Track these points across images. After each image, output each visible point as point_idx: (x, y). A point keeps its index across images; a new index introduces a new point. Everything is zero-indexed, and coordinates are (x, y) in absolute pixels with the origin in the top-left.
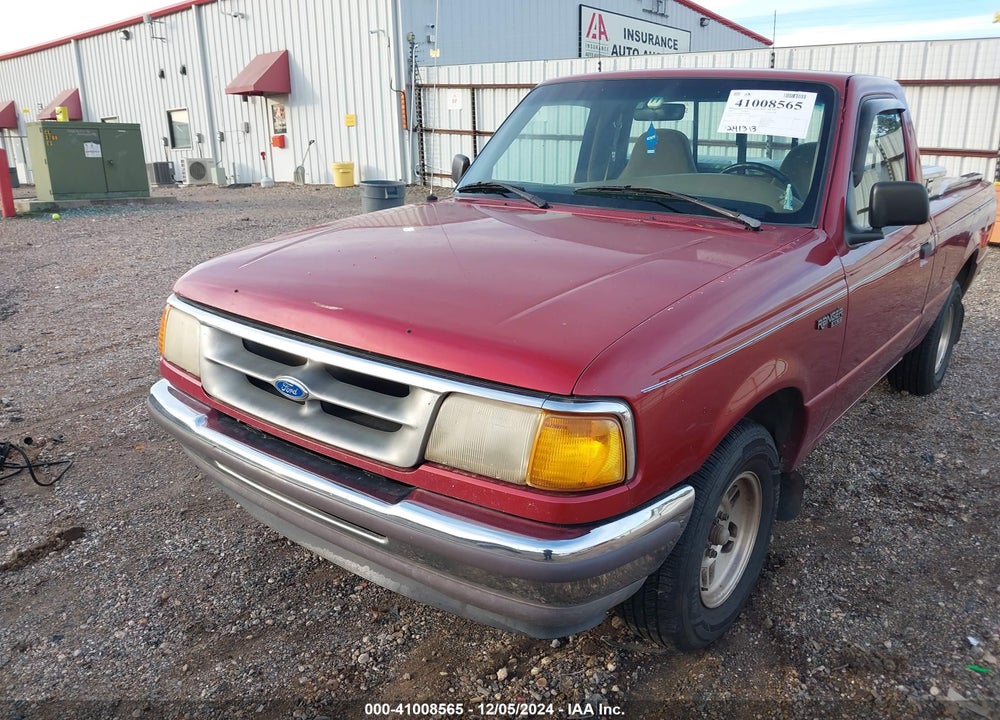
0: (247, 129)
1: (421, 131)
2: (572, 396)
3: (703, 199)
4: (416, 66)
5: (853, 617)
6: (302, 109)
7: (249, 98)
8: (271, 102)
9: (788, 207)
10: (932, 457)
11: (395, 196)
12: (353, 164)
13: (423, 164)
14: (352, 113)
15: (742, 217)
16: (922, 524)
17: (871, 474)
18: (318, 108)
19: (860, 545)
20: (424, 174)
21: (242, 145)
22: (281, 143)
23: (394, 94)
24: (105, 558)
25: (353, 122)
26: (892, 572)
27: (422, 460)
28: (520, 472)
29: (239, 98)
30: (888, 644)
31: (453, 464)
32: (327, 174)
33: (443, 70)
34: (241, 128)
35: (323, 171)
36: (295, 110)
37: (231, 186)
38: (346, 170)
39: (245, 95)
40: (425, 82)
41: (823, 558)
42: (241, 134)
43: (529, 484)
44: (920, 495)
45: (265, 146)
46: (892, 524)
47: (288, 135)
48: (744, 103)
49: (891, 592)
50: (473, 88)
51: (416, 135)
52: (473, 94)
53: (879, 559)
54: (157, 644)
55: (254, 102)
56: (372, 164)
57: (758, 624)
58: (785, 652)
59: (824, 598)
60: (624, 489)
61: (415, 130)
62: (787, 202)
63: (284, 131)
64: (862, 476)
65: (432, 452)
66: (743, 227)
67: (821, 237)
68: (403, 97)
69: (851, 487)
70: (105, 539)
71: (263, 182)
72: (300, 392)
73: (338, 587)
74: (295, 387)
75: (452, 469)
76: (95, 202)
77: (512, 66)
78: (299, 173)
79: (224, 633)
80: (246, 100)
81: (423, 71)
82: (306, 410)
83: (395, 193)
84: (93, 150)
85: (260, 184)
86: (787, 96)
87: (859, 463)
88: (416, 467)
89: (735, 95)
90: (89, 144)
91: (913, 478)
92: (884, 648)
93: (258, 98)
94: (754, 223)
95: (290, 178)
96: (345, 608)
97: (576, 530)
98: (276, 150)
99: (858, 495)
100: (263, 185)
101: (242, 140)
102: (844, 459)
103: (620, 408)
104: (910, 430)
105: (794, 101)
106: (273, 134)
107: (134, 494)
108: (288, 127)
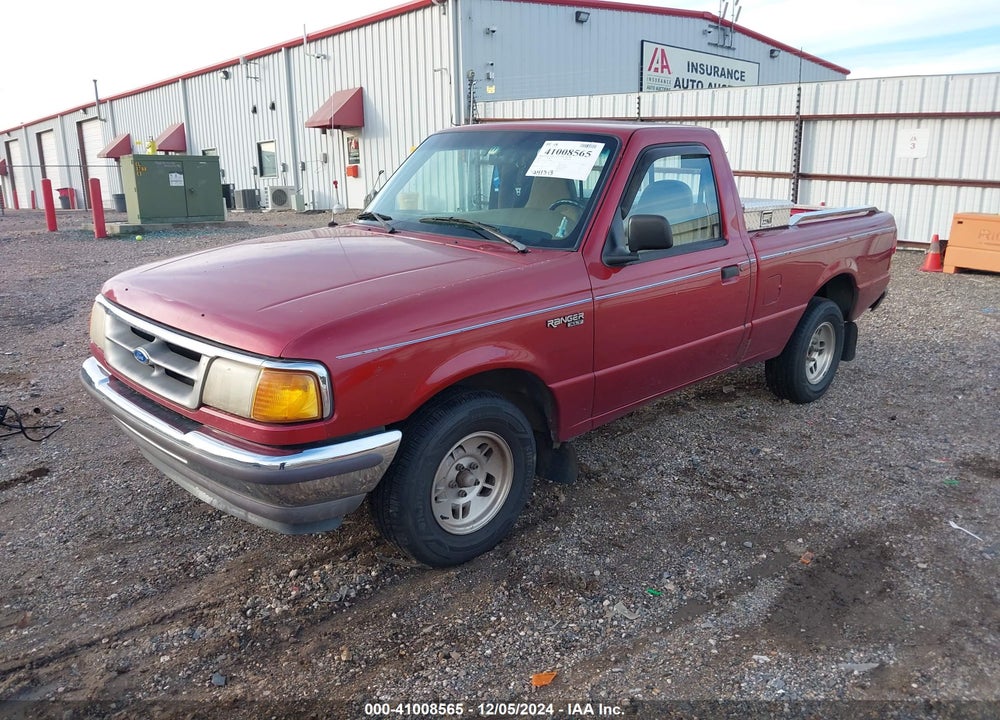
0: (326, 159)
2: (280, 358)
4: (474, 102)
5: (585, 554)
6: (374, 141)
7: (328, 131)
8: (347, 135)
9: (558, 235)
10: (759, 451)
12: (417, 195)
15: (515, 243)
17: (692, 460)
18: (387, 141)
21: (321, 174)
22: (355, 172)
26: (644, 527)
27: (202, 404)
28: (248, 409)
29: (318, 130)
31: (216, 405)
33: (499, 105)
34: (320, 158)
36: (367, 141)
37: (308, 212)
39: (324, 129)
40: (482, 116)
42: (320, 164)
43: (252, 417)
44: (720, 477)
45: (340, 175)
46: (675, 496)
47: (361, 166)
49: (632, 541)
51: (474, 166)
53: (641, 519)
55: (331, 134)
56: (435, 194)
60: (322, 424)
61: (472, 162)
62: (560, 231)
63: (358, 161)
65: (206, 398)
71: (335, 208)
72: (144, 358)
74: (142, 355)
75: (218, 410)
76: (177, 226)
77: (561, 101)
79: (114, 538)
80: (324, 132)
81: (480, 106)
82: (155, 373)
84: (176, 180)
85: (331, 211)
86: (583, 146)
88: (198, 408)
89: (549, 145)
90: (174, 175)
91: (726, 465)
93: (335, 131)
95: (359, 205)
98: (350, 179)
100: (335, 212)
101: (320, 170)
103: (321, 371)
104: (761, 430)
105: (586, 150)
106: (348, 165)
108: (361, 158)
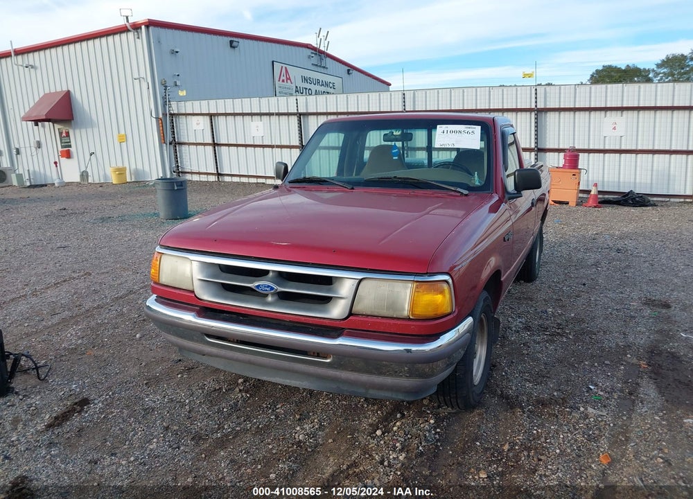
0: (39, 145)
1: (176, 144)
2: (427, 273)
3: (437, 182)
4: (169, 101)
5: (536, 385)
6: (89, 130)
7: (40, 124)
8: (57, 126)
9: (477, 183)
10: (546, 311)
11: (181, 188)
12: (125, 168)
13: (178, 166)
14: (122, 132)
15: (459, 189)
16: (552, 342)
17: (521, 322)
18: (96, 130)
19: (527, 354)
20: (179, 173)
21: (35, 157)
22: (68, 155)
23: (154, 120)
24: (112, 413)
25: (123, 139)
26: (546, 364)
27: (351, 314)
28: (406, 312)
29: (31, 123)
30: (555, 394)
31: (369, 313)
32: (105, 176)
33: (189, 104)
34: (34, 145)
35: (102, 173)
36: (78, 131)
37: (28, 187)
38: (121, 172)
39: (36, 122)
40: (176, 112)
41: (512, 362)
42: (34, 149)
43: (411, 317)
44: (547, 328)
45: (54, 156)
46: (539, 343)
47: (73, 149)
48: (445, 132)
49: (549, 372)
50: (211, 116)
51: (172, 147)
52: (211, 119)
53: (538, 359)
54: (179, 448)
55: (43, 126)
56: (140, 167)
57: (494, 393)
58: (511, 403)
59: (519, 379)
60: (451, 316)
61: (170, 144)
62: (476, 181)
63: (70, 146)
64: (517, 323)
65: (355, 309)
66: (459, 194)
67: (496, 198)
68: (161, 122)
69: (514, 329)
70: (105, 403)
71: (56, 182)
72: (272, 289)
73: (267, 407)
74: (269, 286)
75: (367, 316)
77: (237, 101)
78: (84, 175)
79: (214, 437)
80: (37, 125)
81: (174, 104)
82: (270, 299)
83: (182, 186)
85: (54, 184)
86: (467, 128)
87: (512, 317)
88: (347, 318)
89: (440, 128)
91: (541, 322)
92: (554, 395)
93: (47, 123)
94: (465, 192)
95: (77, 179)
96: (277, 417)
97: (433, 338)
98: (63, 160)
99: (518, 332)
100: (56, 185)
101: (34, 154)
102: (504, 316)
103: (446, 277)
104: (531, 300)
105: (470, 130)
106: (60, 149)
107: (106, 378)
108: (73, 143)
